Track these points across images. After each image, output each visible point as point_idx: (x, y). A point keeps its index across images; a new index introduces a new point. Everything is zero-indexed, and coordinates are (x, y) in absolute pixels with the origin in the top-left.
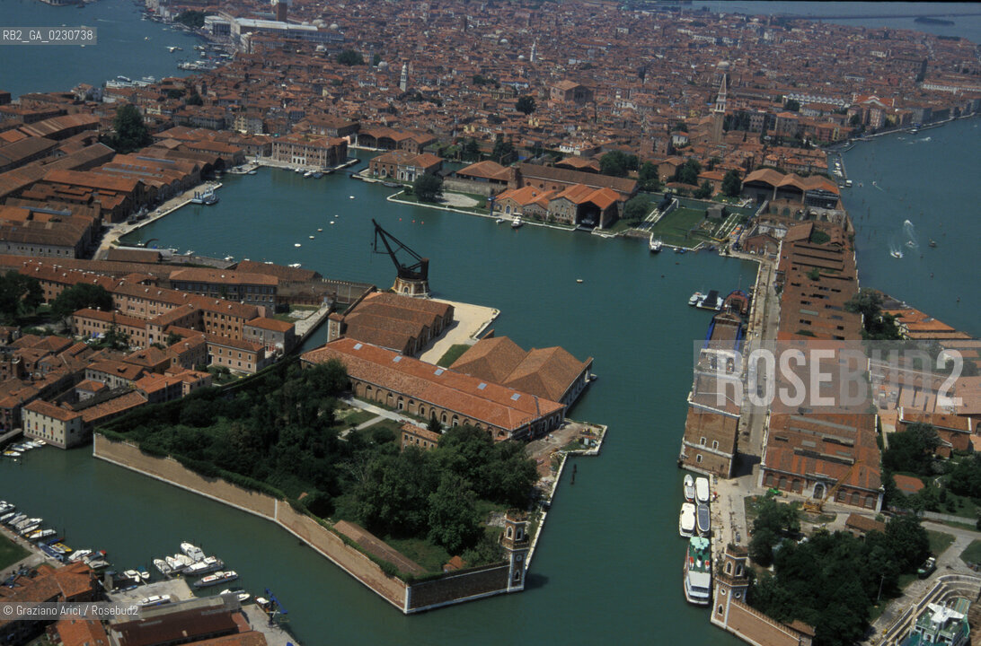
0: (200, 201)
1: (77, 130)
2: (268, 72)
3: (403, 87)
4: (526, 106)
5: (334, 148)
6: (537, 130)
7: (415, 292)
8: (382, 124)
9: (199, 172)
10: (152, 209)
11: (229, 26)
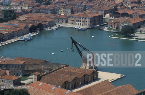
0: (23, 40)
5: (94, 17)
8: (129, 8)
9: (28, 29)
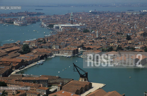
0: (38, 64)
1: (14, 50)
2: (65, 35)
3: (97, 36)
5: (74, 50)
7: (84, 81)
8: (89, 45)
9: (40, 57)
10: (26, 66)
11: (59, 27)
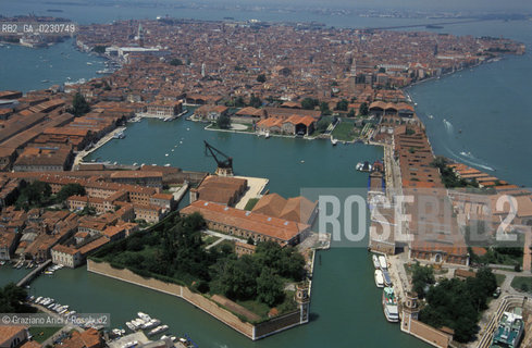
0: (117, 137)
3: (203, 74)
4: (262, 79)
5: (176, 106)
6: (269, 90)
7: (227, 174)
8: (197, 93)
9: (115, 123)
10: (95, 143)
11: (117, 52)
